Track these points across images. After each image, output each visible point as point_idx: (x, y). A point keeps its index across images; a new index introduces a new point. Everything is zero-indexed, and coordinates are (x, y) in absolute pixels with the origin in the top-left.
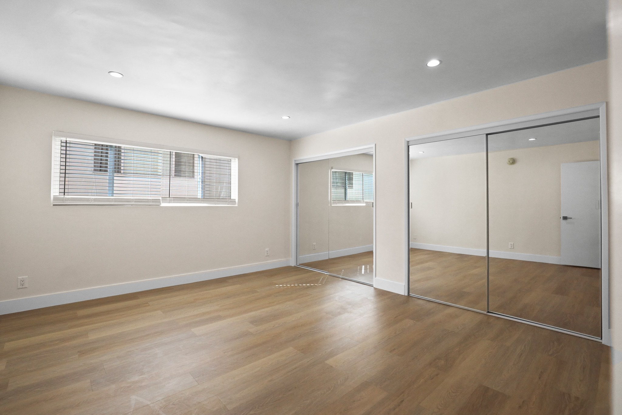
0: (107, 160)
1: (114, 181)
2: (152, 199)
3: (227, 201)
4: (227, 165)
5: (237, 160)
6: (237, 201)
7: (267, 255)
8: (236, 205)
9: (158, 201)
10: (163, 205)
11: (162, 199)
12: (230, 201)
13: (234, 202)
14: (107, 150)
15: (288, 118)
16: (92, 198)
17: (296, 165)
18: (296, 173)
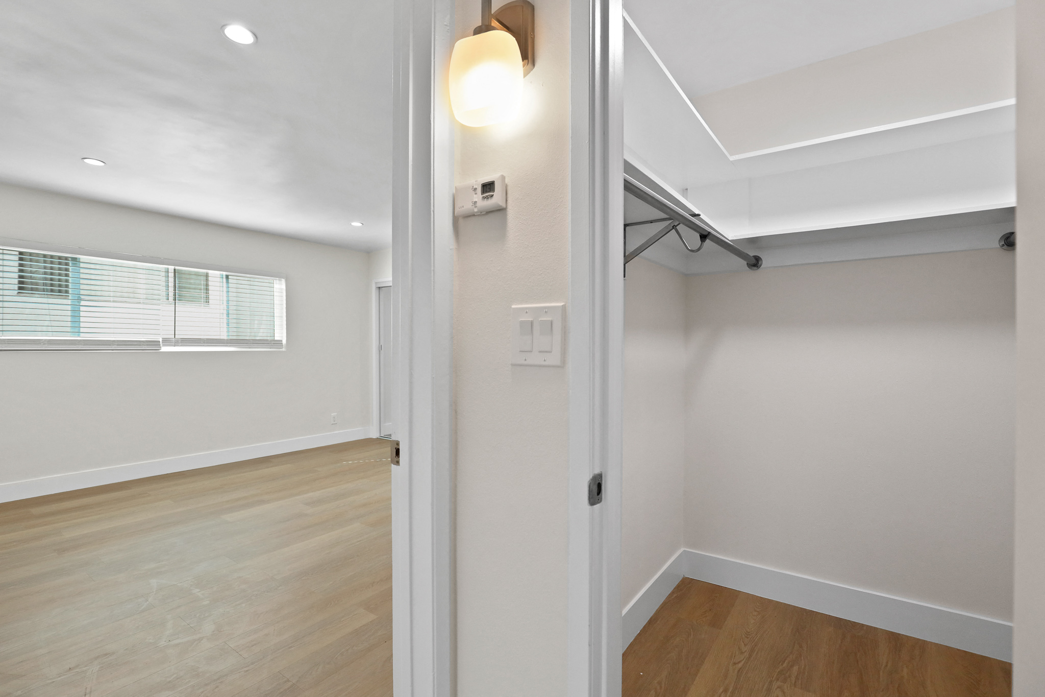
0: (67, 281)
1: (81, 312)
2: (147, 341)
3: (268, 343)
4: (268, 289)
5: (283, 281)
6: (284, 342)
7: (334, 423)
8: (284, 349)
9: (156, 343)
10: (164, 349)
11: (162, 340)
12: (274, 343)
13: (279, 343)
14: (67, 264)
15: (361, 225)
16: (45, 340)
17: (378, 290)
18: (378, 301)
